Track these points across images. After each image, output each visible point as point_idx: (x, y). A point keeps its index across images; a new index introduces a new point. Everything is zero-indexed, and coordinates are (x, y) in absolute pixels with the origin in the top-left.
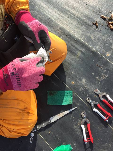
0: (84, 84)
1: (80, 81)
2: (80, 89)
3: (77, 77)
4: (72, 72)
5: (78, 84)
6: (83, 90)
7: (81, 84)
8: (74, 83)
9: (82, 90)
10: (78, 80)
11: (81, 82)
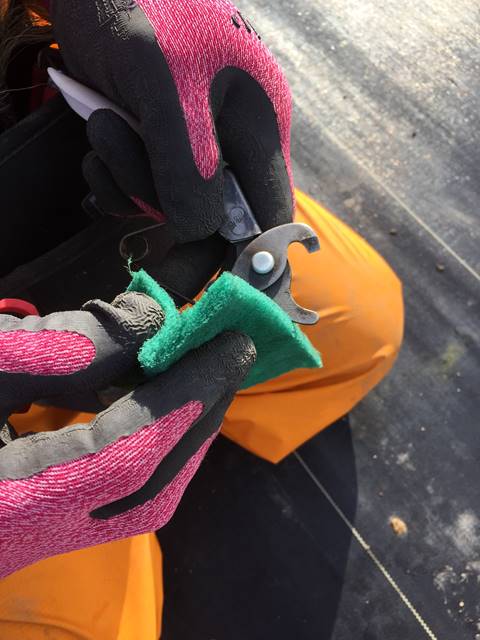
0: (467, 551)
1: (441, 525)
2: (441, 579)
3: (427, 496)
4: (403, 458)
5: (430, 542)
6: (454, 587)
7: (449, 542)
8: (405, 529)
9: (448, 583)
10: (434, 513)
11: (448, 532)
